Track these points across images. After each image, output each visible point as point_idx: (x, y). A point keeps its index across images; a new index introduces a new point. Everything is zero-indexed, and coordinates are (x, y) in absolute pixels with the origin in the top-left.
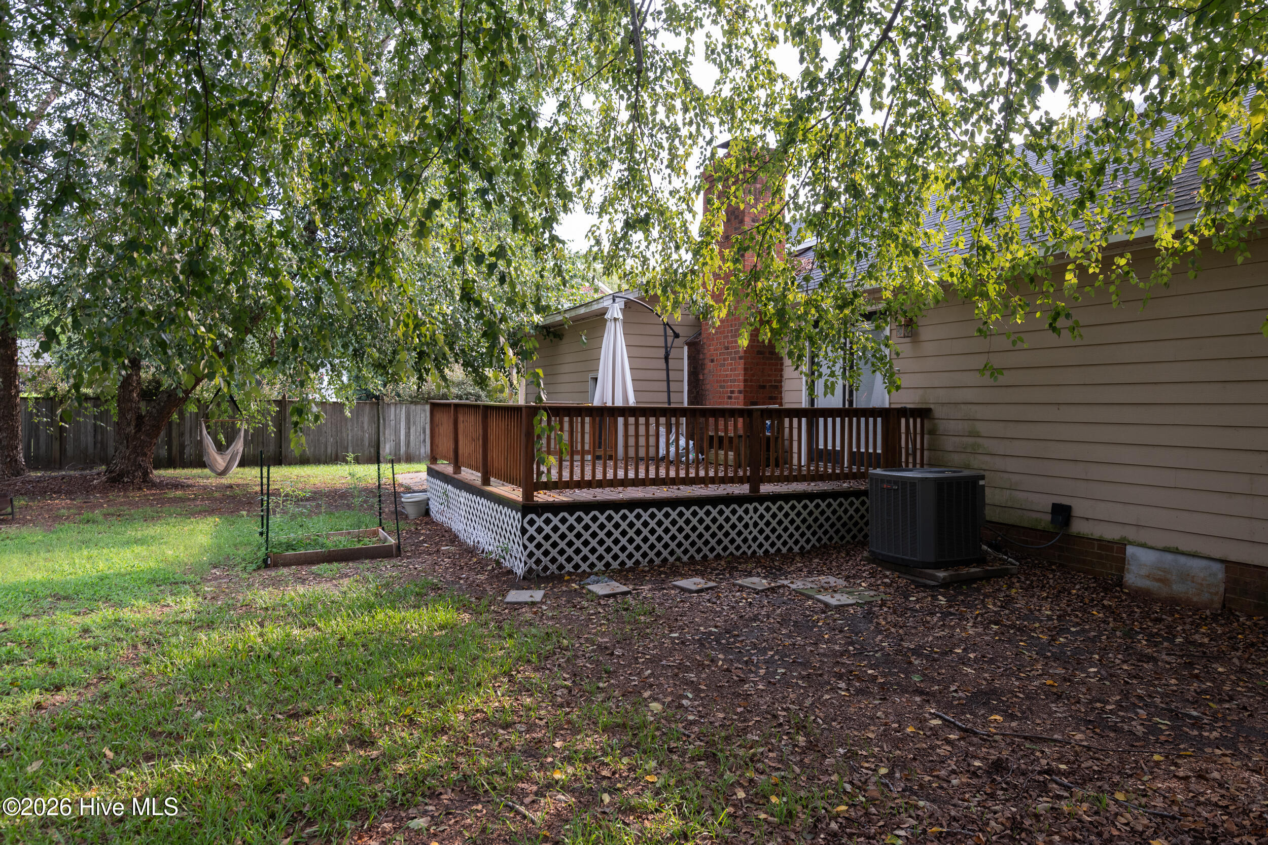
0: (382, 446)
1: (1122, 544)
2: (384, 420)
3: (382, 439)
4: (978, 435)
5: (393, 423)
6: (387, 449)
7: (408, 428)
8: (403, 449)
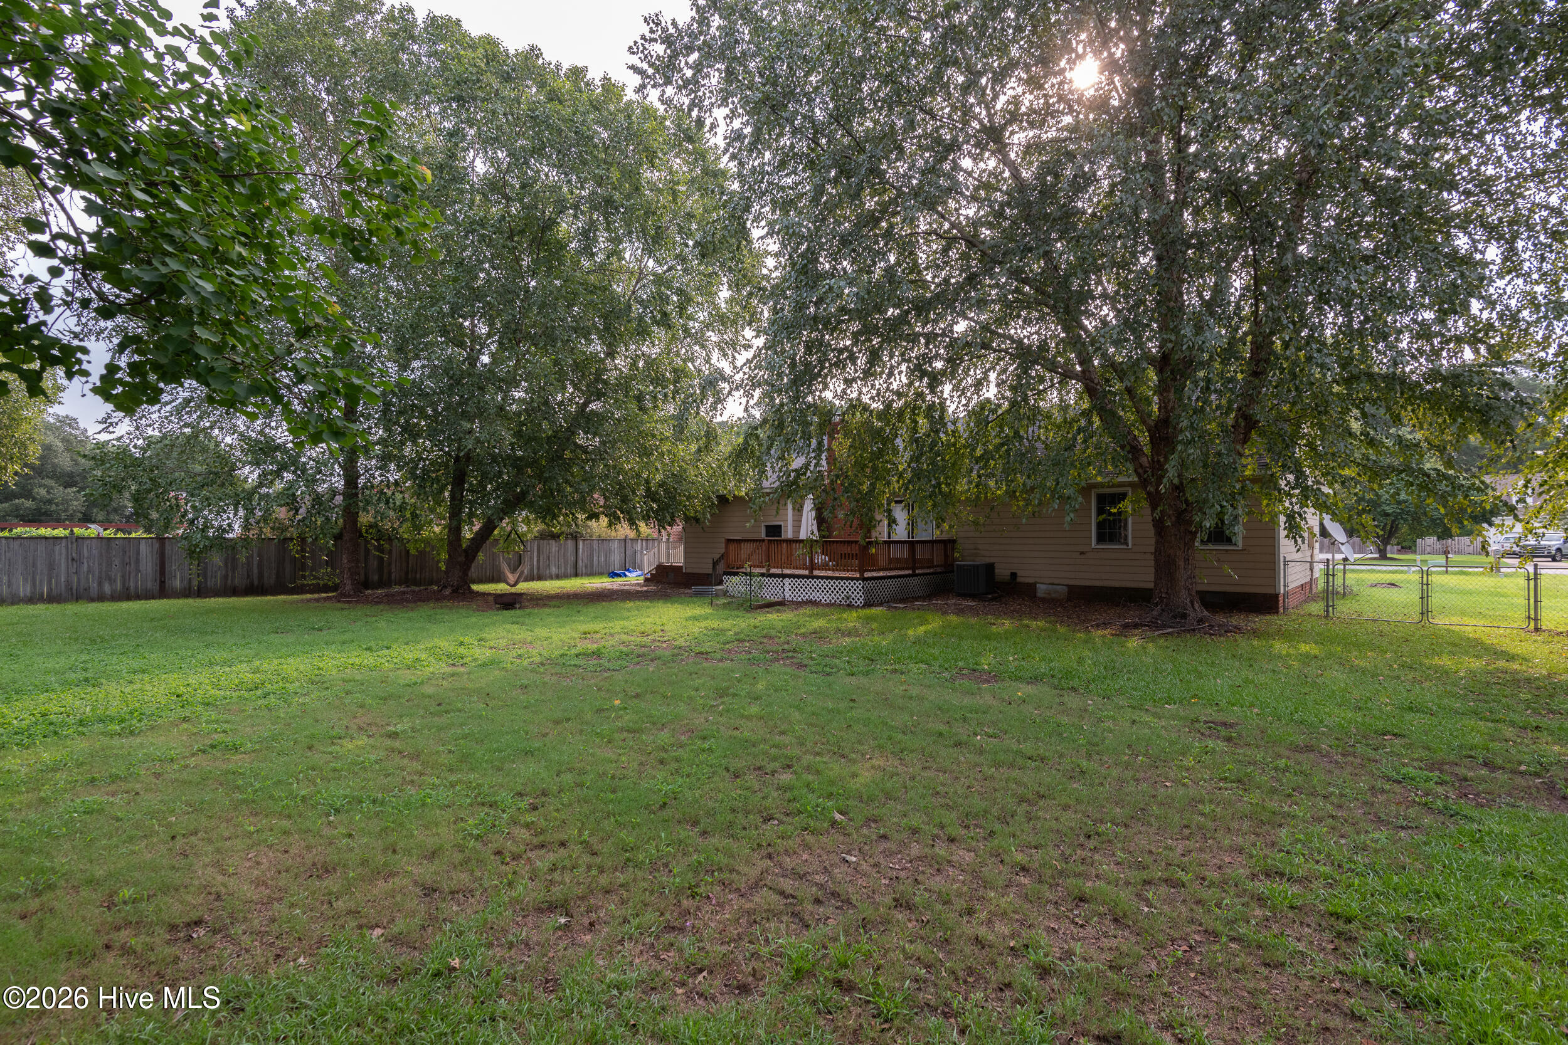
1: (1035, 584)
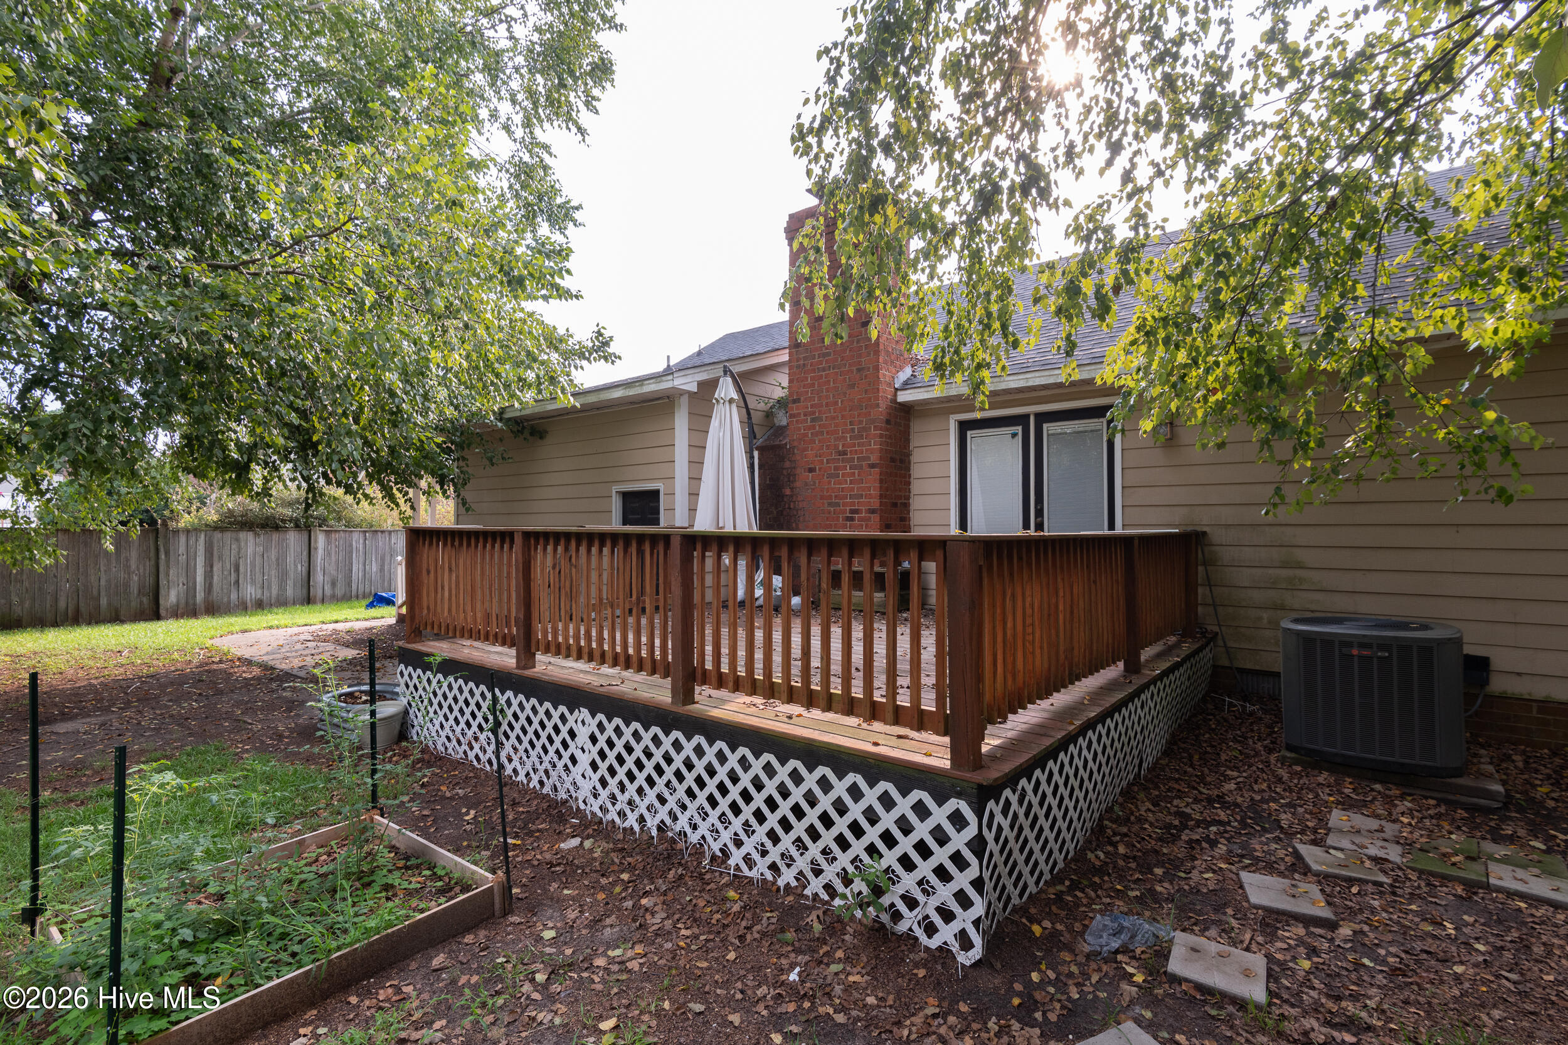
0: (162, 592)
2: (167, 553)
3: (163, 582)
4: (1300, 566)
5: (183, 559)
6: (171, 596)
7: (209, 566)
8: (200, 596)
